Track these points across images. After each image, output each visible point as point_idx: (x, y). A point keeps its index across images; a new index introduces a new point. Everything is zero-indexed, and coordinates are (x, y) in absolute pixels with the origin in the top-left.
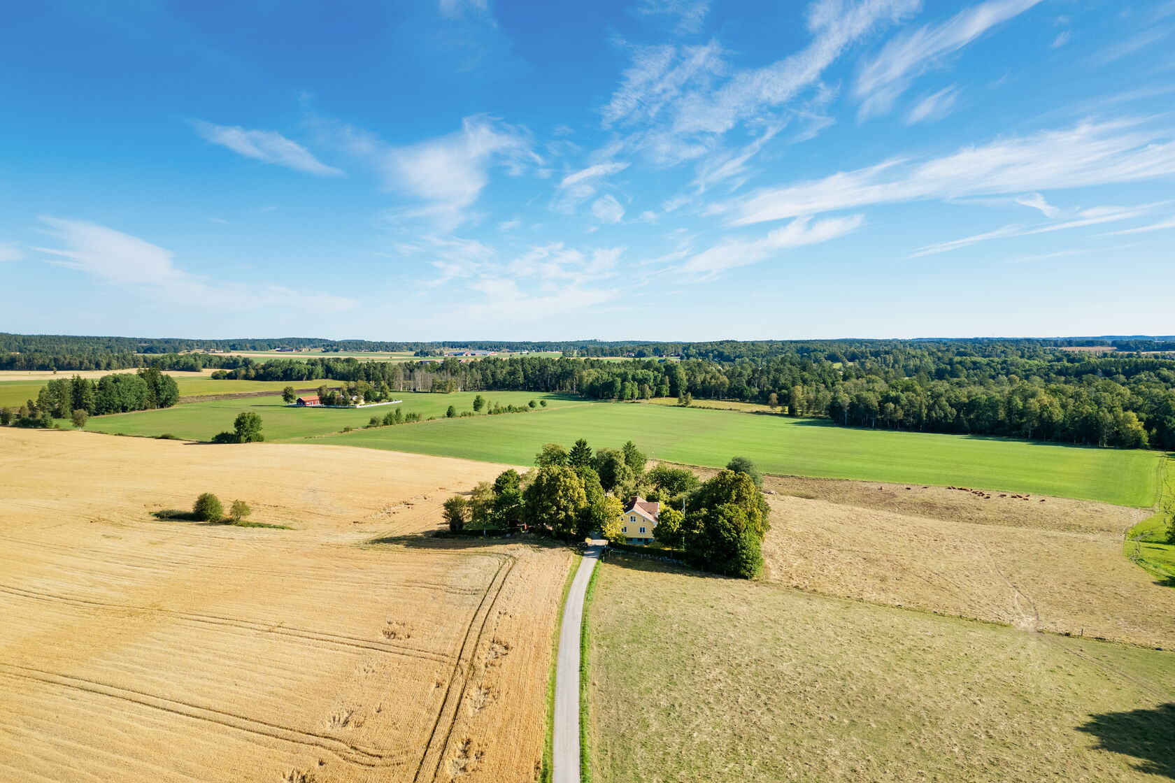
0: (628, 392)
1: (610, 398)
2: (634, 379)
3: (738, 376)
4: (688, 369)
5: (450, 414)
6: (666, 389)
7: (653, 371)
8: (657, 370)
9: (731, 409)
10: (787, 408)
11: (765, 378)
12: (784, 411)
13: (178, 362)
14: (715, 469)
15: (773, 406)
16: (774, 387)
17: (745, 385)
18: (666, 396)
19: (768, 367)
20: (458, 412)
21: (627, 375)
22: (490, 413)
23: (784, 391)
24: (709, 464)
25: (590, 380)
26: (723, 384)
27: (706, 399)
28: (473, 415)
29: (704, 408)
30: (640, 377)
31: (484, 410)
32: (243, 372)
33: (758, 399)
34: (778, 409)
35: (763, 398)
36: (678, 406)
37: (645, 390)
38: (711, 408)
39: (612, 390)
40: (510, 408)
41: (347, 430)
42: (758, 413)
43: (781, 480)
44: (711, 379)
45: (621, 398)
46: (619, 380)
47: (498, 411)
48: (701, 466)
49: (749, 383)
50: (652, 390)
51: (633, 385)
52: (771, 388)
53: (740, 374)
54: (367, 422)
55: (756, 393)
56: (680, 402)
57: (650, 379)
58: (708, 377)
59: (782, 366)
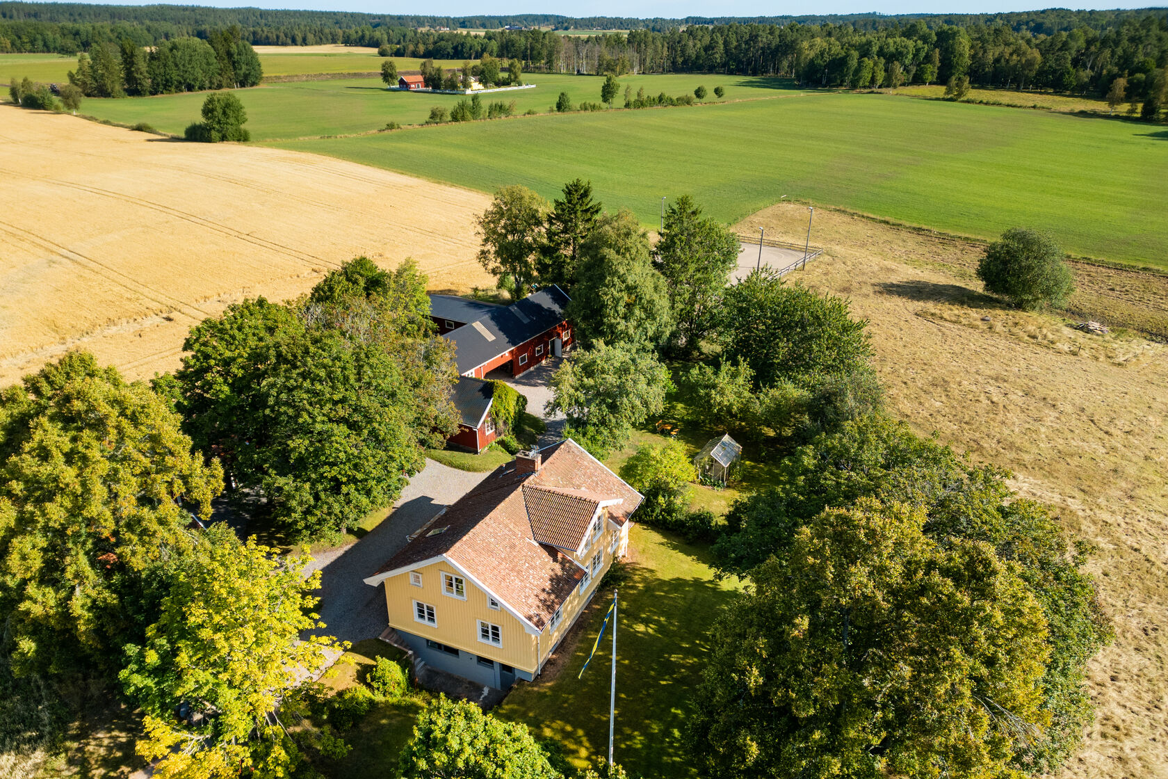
0: (866, 75)
1: (838, 86)
2: (881, 53)
3: (1060, 49)
4: (977, 39)
5: (561, 106)
6: (931, 71)
7: (916, 41)
8: (925, 39)
9: (1034, 107)
10: (1140, 106)
11: (1107, 53)
12: (1133, 111)
13: (363, 37)
14: (967, 239)
15: (1113, 102)
16: (1122, 69)
17: (1069, 65)
18: (930, 84)
19: (1118, 33)
20: (575, 102)
21: (871, 46)
22: (627, 105)
23: (1140, 76)
24: (957, 226)
25: (812, 54)
26: (1030, 63)
27: (996, 88)
28: (600, 108)
29: (987, 104)
30: (892, 49)
31: (618, 100)
32: (411, 47)
33: (1087, 89)
34: (1124, 108)
35: (1099, 88)
36: (944, 99)
37: (893, 70)
38: (1000, 104)
39: (842, 71)
40: (661, 99)
41: (391, 126)
42: (1083, 114)
43: (1116, 279)
44: (1011, 54)
45: (854, 86)
46: (855, 54)
47: (641, 104)
48: (936, 230)
49: (1075, 62)
50: (908, 72)
51: (875, 64)
52: (1116, 69)
53: (1065, 46)
54: (427, 116)
55: (1086, 80)
56: (947, 93)
57: (908, 53)
58: (1008, 50)
59: (1143, 32)
